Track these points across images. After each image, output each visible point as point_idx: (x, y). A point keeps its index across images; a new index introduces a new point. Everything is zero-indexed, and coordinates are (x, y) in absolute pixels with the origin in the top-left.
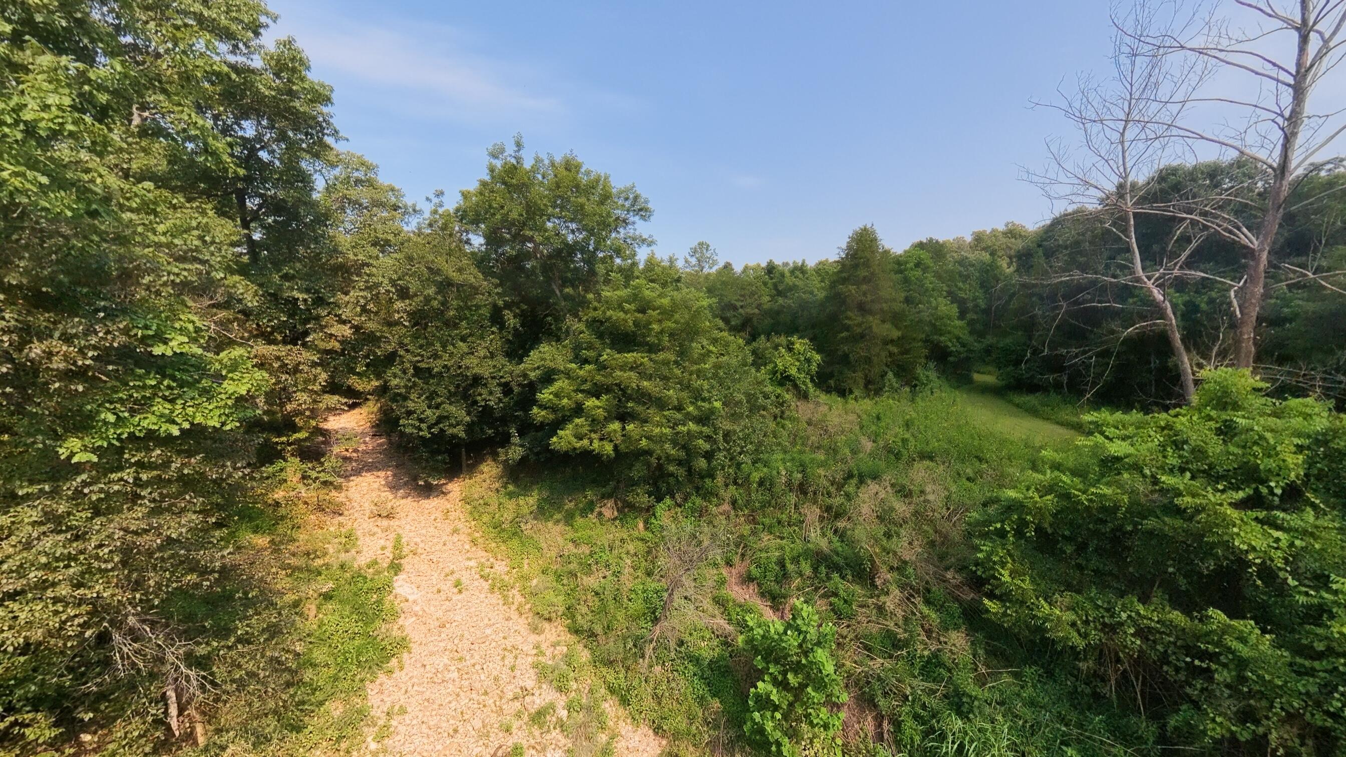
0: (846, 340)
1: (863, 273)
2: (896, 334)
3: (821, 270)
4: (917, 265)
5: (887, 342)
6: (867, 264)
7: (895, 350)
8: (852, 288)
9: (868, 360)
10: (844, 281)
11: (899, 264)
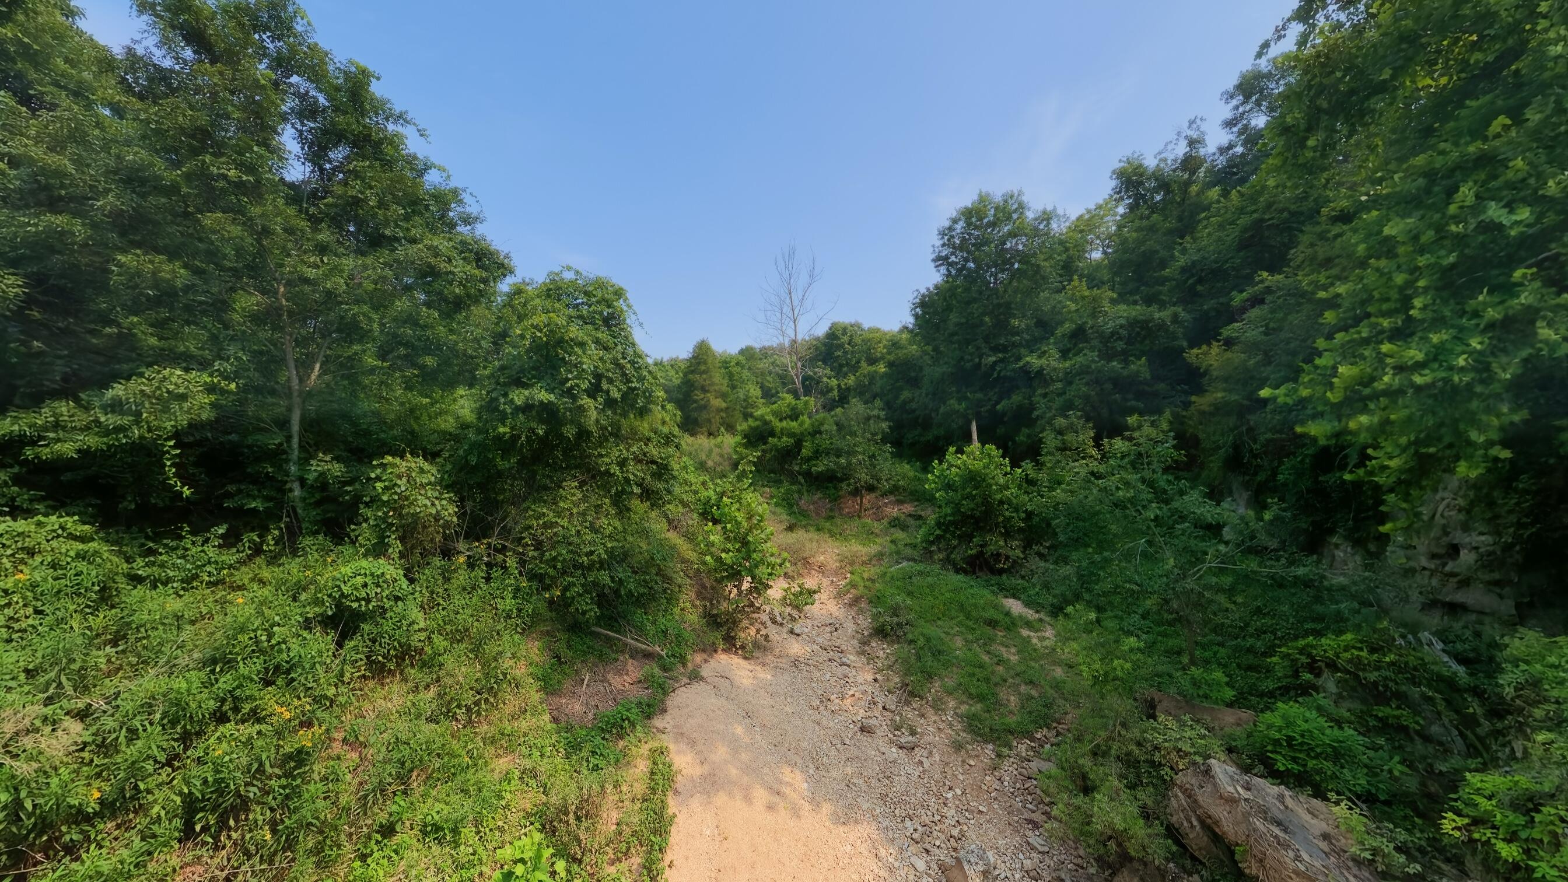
0: (696, 409)
1: (703, 368)
2: (724, 405)
3: (674, 364)
4: (737, 364)
5: (719, 410)
6: (705, 363)
7: (724, 415)
8: (698, 376)
9: (709, 421)
10: (692, 372)
11: (725, 364)
